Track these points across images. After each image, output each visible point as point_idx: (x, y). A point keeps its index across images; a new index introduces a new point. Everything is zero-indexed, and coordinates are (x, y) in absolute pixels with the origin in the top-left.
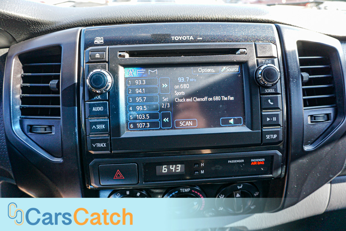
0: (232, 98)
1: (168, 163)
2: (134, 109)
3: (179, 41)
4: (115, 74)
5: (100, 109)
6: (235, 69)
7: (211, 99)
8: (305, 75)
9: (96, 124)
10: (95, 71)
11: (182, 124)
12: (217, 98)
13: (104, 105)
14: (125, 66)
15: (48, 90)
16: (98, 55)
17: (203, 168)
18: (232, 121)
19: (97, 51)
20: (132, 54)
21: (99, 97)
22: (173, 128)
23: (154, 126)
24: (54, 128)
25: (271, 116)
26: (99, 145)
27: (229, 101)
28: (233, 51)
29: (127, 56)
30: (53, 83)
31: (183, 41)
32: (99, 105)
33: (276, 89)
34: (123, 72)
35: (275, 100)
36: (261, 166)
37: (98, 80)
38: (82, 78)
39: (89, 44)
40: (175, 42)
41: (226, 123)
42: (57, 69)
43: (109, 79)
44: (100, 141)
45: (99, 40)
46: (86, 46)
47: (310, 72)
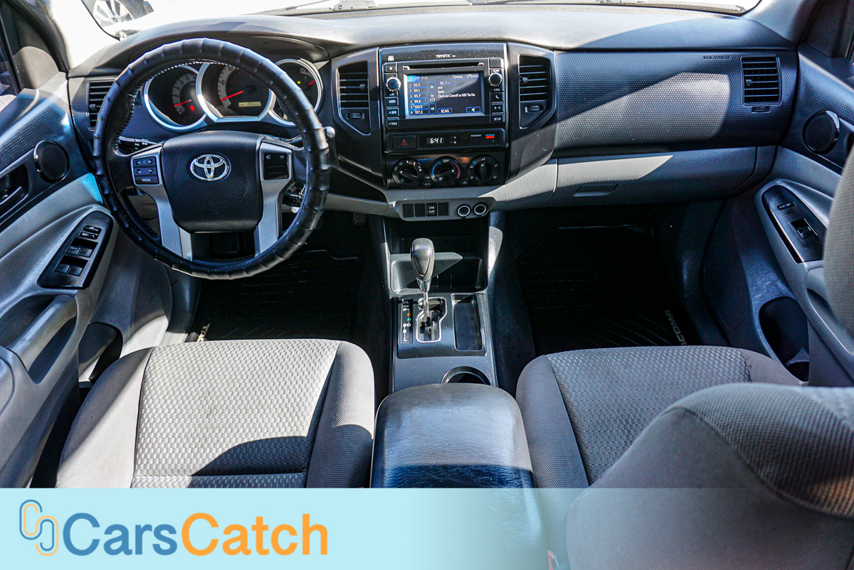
0: (474, 95)
1: (434, 137)
2: (413, 102)
3: (441, 58)
4: (402, 80)
5: (394, 101)
6: (477, 76)
7: (460, 96)
8: (525, 79)
9: (391, 110)
10: (391, 78)
11: (442, 111)
12: (464, 95)
13: (396, 99)
14: (408, 75)
15: (359, 90)
16: (391, 68)
17: (455, 140)
18: (473, 110)
19: (390, 65)
20: (411, 67)
21: (393, 94)
22: (437, 114)
23: (425, 112)
24: (363, 115)
25: (497, 106)
26: (393, 124)
27: (472, 97)
28: (476, 64)
29: (408, 68)
30: (362, 86)
31: (443, 58)
32: (393, 99)
33: (501, 89)
34: (406, 78)
35: (500, 96)
36: (492, 139)
37: (393, 84)
38: (383, 82)
39: (385, 60)
40: (438, 58)
41: (470, 110)
42: (366, 76)
43: (399, 83)
44: (394, 121)
45: (391, 58)
46: (383, 62)
47: (529, 77)
